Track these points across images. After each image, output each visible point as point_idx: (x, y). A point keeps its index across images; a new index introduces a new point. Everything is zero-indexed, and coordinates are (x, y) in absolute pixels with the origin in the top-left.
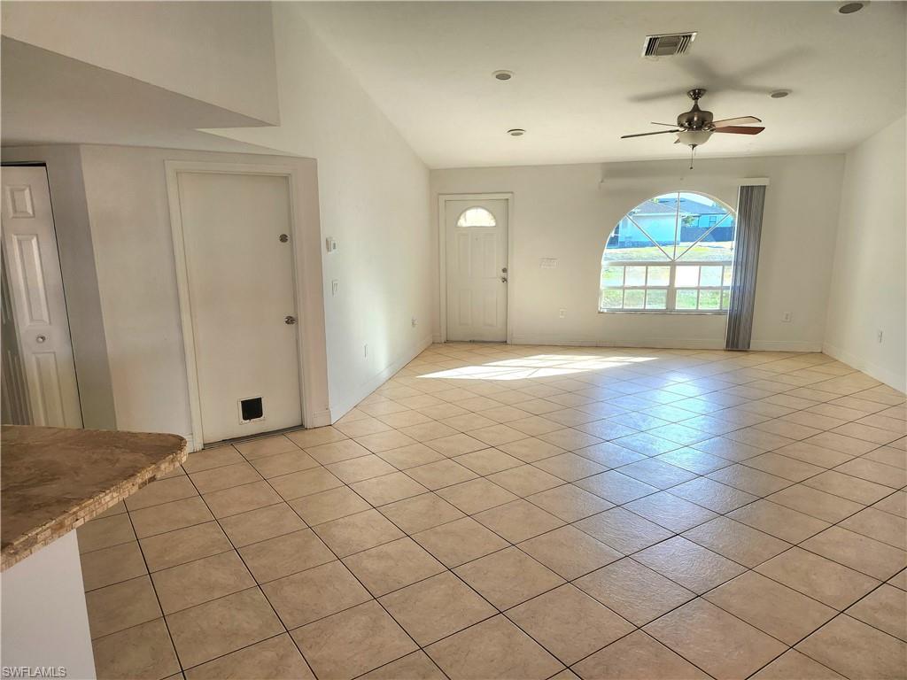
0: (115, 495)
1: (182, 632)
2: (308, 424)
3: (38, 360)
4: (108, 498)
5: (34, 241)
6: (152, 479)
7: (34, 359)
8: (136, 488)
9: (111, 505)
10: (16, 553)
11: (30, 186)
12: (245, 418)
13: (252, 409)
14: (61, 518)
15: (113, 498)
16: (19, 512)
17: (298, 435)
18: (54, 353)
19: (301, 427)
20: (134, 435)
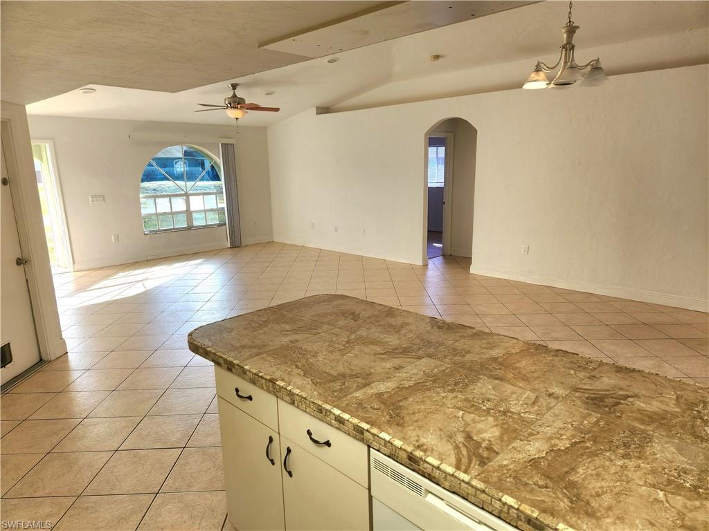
2: (52, 356)
19: (42, 362)
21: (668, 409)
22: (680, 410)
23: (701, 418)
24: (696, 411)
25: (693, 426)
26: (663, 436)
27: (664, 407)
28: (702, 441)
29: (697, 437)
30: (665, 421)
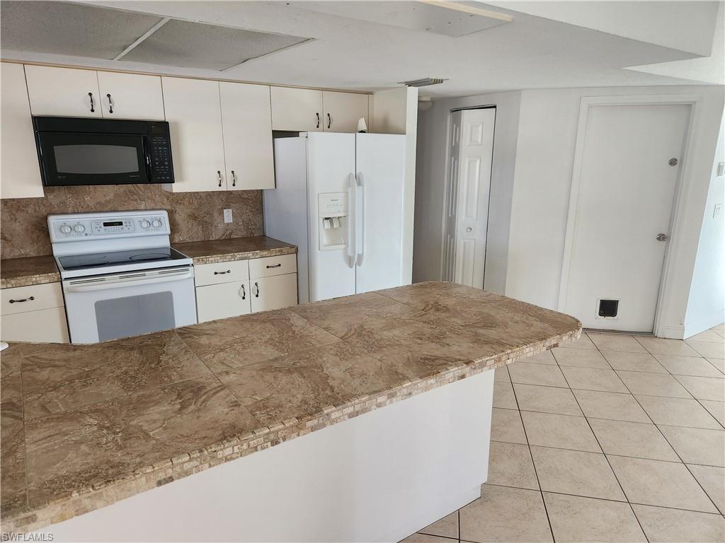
0: (532, 349)
1: (542, 462)
2: (659, 333)
3: (465, 243)
4: (527, 350)
5: (478, 162)
6: (556, 345)
7: (462, 242)
8: (545, 348)
9: (529, 355)
10: (475, 369)
11: (483, 123)
12: (600, 314)
13: (608, 308)
14: (501, 354)
15: (530, 351)
16: (475, 342)
17: (647, 341)
18: (475, 240)
19: (651, 334)
20: (541, 309)
21: (142, 418)
22: (132, 423)
23: (108, 428)
24: (119, 432)
25: (107, 417)
26: (120, 397)
27: (146, 417)
28: (91, 410)
29: (97, 411)
30: (132, 406)
